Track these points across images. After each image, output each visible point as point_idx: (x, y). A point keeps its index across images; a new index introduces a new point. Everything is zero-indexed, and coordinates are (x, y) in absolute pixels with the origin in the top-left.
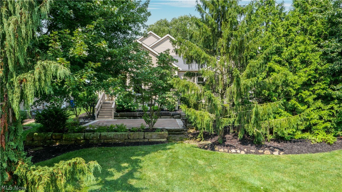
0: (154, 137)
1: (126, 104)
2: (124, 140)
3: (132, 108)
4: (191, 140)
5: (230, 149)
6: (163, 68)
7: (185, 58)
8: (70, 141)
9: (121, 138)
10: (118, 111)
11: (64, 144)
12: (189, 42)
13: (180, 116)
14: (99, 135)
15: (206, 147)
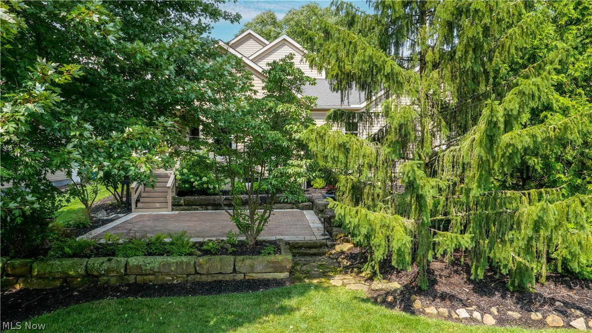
0: (259, 268)
1: (198, 179)
2: (185, 276)
3: (211, 187)
4: (346, 273)
5: (454, 308)
6: (280, 99)
7: (333, 75)
8: (52, 280)
9: (178, 271)
10: (181, 193)
11: (36, 287)
12: (349, 34)
13: (311, 203)
14: (123, 264)
15: (390, 298)
